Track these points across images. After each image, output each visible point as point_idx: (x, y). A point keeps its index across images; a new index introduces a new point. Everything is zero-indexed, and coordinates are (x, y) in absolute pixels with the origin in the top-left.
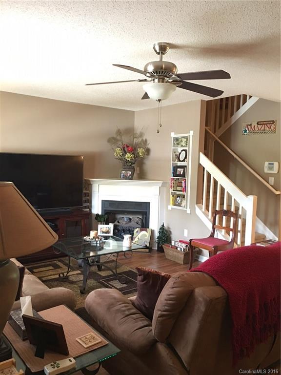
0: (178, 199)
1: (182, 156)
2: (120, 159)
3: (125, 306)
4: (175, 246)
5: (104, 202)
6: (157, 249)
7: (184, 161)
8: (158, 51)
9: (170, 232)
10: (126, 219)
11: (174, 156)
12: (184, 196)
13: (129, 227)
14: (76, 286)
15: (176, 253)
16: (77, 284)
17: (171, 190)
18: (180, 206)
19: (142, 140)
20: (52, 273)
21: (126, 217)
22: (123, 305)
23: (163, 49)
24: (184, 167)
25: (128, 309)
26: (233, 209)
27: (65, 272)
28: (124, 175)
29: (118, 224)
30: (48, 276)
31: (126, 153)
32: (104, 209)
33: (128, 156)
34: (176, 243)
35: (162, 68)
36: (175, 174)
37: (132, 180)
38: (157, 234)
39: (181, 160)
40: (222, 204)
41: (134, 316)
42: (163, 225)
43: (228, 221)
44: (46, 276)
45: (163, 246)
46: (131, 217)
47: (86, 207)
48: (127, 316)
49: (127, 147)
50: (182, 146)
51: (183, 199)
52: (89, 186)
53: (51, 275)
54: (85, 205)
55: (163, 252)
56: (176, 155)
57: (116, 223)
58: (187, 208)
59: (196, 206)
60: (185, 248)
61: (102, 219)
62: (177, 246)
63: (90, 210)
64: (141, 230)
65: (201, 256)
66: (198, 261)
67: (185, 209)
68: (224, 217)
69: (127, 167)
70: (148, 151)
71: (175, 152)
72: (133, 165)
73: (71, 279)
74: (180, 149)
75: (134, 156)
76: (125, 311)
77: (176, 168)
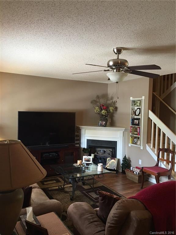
0: (135, 139)
1: (138, 112)
2: (99, 114)
3: (91, 216)
4: (132, 170)
5: (88, 140)
6: (121, 171)
7: (138, 115)
8: (116, 52)
9: (130, 161)
10: (102, 151)
11: (132, 112)
12: (139, 137)
13: (104, 156)
14: (68, 195)
15: (133, 176)
16: (69, 194)
17: (131, 134)
18: (136, 144)
19: (113, 102)
20: (55, 185)
21: (102, 150)
22: (90, 215)
23: (119, 51)
24: (138, 119)
25: (93, 218)
26: (171, 148)
27: (62, 185)
28: (100, 124)
29: (97, 154)
30: (52, 187)
31: (102, 110)
32: (88, 145)
33: (103, 112)
34: (134, 169)
35: (118, 63)
36: (133, 123)
37: (106, 127)
38: (121, 162)
39: (137, 115)
40: (164, 143)
41: (96, 223)
42: (126, 156)
43: (168, 155)
44: (51, 187)
45: (125, 170)
46: (105, 150)
47: (77, 144)
48: (91, 223)
49: (103, 106)
50: (137, 106)
51: (138, 140)
52: (79, 130)
53: (54, 187)
54: (76, 142)
55: (125, 174)
56: (133, 111)
57: (96, 154)
58: (140, 146)
59: (147, 145)
60: (139, 172)
61: (87, 151)
62: (134, 170)
63: (80, 145)
64: (112, 159)
65: (150, 178)
66: (148, 181)
67: (139, 146)
68: (165, 153)
69: (102, 119)
70: (116, 109)
71: (133, 110)
72: (106, 118)
73: (66, 190)
74: (136, 108)
75: (107, 112)
76: (90, 219)
77: (133, 119)
